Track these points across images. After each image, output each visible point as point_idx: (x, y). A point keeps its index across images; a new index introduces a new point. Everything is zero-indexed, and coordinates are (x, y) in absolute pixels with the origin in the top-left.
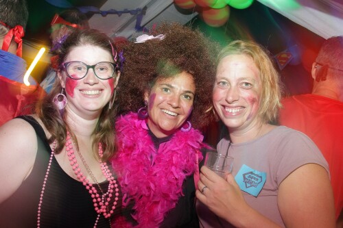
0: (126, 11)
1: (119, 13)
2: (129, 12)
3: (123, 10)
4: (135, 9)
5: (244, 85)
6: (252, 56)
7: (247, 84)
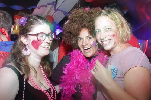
0: (48, 4)
1: (46, 6)
2: (50, 4)
3: (47, 4)
4: (52, 2)
5: (107, 29)
6: (107, 16)
7: (109, 29)
